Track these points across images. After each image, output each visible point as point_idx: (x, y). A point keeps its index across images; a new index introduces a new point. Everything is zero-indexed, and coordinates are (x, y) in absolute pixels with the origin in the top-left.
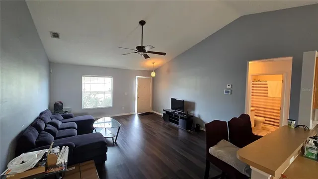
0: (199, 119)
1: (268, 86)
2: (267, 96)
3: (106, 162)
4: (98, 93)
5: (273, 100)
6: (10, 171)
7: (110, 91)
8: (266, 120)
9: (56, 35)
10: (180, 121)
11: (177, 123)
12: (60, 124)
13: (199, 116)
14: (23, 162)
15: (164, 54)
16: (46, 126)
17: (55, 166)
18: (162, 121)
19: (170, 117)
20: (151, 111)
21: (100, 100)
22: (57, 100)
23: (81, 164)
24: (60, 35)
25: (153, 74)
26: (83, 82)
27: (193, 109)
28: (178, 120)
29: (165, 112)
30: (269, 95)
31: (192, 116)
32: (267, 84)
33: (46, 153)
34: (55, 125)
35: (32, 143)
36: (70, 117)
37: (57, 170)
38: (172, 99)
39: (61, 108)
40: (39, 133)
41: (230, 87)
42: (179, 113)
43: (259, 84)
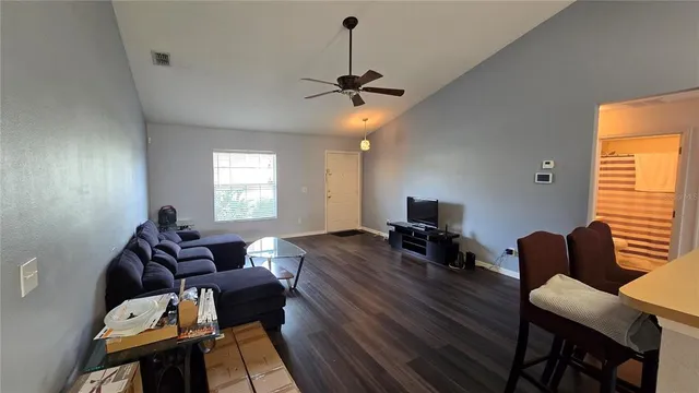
0: (473, 241)
1: (637, 165)
2: (633, 190)
3: (284, 329)
4: (245, 188)
5: (647, 198)
6: (110, 331)
7: (270, 183)
8: (630, 245)
9: (163, 59)
10: (429, 246)
11: (423, 252)
12: (178, 249)
13: (473, 235)
14: (132, 316)
15: (399, 93)
16: (153, 253)
17: (195, 326)
18: (388, 248)
19: (404, 238)
20: (359, 228)
21: (251, 204)
22: (165, 203)
23: (236, 329)
24: (171, 59)
25: (365, 145)
26: (215, 165)
27: (460, 220)
28: (424, 244)
29: (393, 228)
30: (637, 187)
31: (458, 236)
32: (633, 162)
33: (171, 301)
34: (171, 251)
35: (135, 283)
36: (195, 236)
37: (202, 333)
38: (409, 198)
39: (173, 219)
40: (145, 265)
41: (551, 165)
42: (427, 229)
43: (613, 162)
